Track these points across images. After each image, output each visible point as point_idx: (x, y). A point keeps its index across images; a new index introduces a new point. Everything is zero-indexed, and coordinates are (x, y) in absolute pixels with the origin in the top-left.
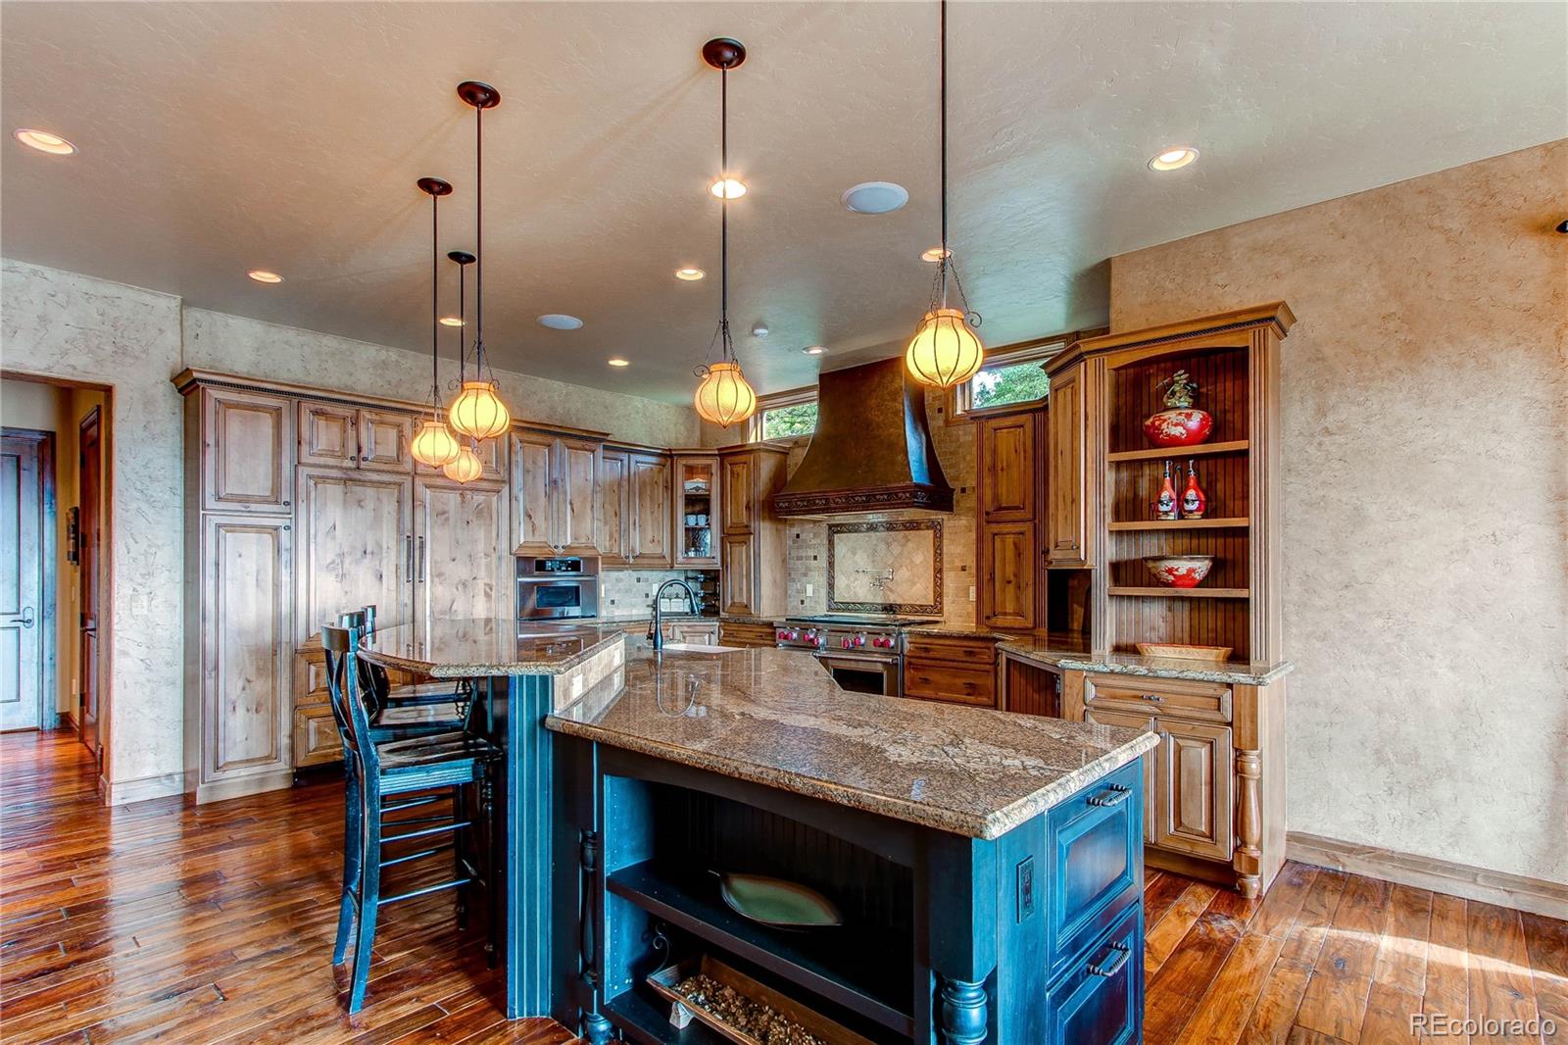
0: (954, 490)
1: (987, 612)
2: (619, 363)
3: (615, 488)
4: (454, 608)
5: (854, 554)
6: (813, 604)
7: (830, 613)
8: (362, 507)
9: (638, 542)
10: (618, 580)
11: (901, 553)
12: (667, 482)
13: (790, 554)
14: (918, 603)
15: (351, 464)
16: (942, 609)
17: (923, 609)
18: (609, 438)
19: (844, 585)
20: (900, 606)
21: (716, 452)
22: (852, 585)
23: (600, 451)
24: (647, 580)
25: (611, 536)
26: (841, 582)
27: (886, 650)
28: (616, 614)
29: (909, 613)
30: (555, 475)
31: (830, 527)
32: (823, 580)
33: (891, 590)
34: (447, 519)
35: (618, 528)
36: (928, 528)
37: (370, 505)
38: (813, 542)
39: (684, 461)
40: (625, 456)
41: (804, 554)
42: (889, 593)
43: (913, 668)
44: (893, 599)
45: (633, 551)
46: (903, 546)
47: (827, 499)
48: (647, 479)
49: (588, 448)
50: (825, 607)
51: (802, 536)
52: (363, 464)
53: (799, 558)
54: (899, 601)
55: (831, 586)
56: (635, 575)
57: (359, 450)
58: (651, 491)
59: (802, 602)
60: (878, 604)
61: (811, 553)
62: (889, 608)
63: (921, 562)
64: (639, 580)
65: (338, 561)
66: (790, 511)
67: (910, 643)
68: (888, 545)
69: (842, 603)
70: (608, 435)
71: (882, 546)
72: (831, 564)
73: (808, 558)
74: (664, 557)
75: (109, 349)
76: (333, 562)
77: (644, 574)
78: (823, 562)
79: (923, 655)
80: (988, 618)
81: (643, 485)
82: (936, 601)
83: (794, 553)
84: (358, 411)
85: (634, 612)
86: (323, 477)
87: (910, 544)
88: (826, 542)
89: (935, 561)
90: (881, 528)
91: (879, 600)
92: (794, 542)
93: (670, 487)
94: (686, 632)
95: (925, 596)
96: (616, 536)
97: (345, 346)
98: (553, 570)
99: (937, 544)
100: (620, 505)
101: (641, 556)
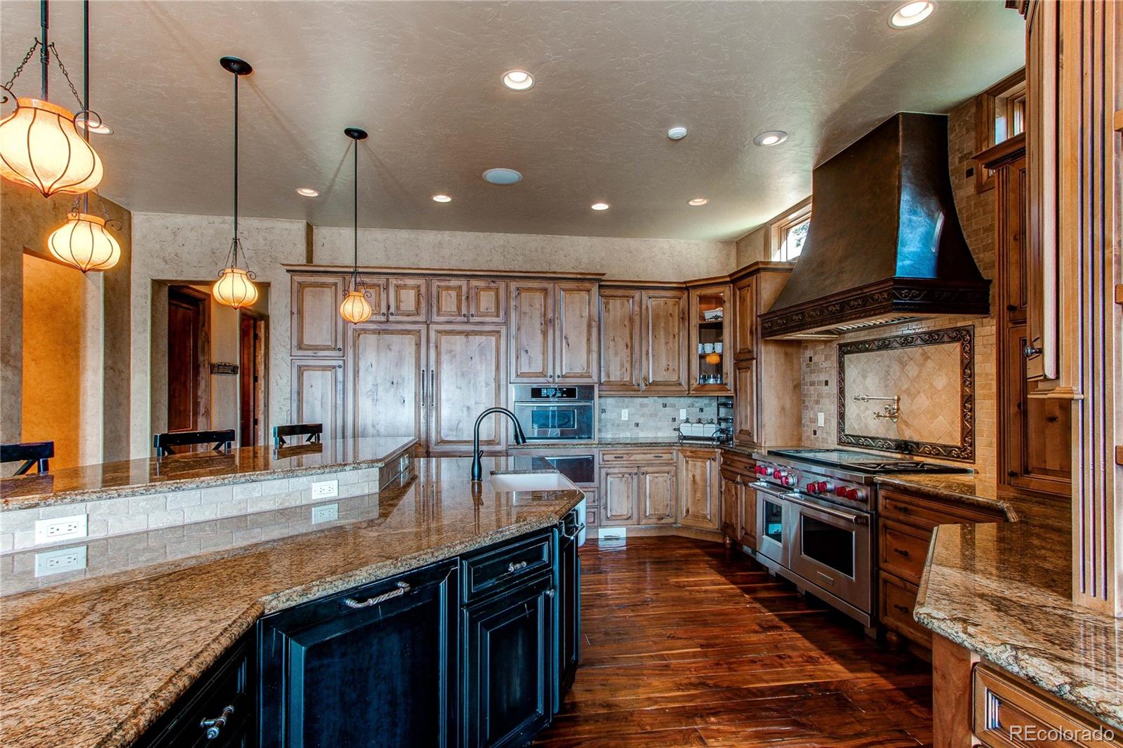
0: (990, 282)
1: (1014, 465)
2: (600, 207)
3: (627, 323)
4: (460, 426)
5: (864, 377)
6: (824, 435)
7: (840, 447)
8: (390, 350)
9: (652, 370)
10: (642, 405)
11: (918, 376)
12: (683, 313)
13: (804, 379)
14: (942, 442)
15: (383, 319)
16: (973, 452)
17: (947, 452)
18: (603, 278)
19: (855, 414)
20: (917, 444)
21: (728, 279)
22: (862, 416)
23: (595, 289)
24: (673, 406)
25: (622, 366)
26: (852, 410)
27: (854, 503)
28: (640, 436)
29: (929, 455)
30: (550, 315)
31: (841, 346)
32: (833, 409)
33: (906, 424)
34: (454, 356)
35: (629, 359)
36: (953, 340)
37: (395, 348)
38: (825, 365)
39: (699, 292)
40: (637, 294)
41: (816, 379)
42: (904, 427)
43: (890, 534)
44: (909, 435)
45: (646, 379)
46: (922, 365)
47: (802, 313)
48: (661, 314)
49: (582, 288)
50: (835, 440)
51: (815, 359)
52: (391, 318)
53: (812, 384)
54: (916, 439)
55: (842, 416)
56: (661, 401)
57: (389, 308)
58: (665, 324)
59: (815, 433)
60: (890, 440)
61: (823, 378)
62: (904, 446)
63: (944, 388)
64: (665, 406)
65: (374, 389)
66: (773, 331)
67: (886, 498)
68: (903, 365)
69: (853, 436)
70: (604, 274)
71: (896, 367)
72: (842, 392)
73: (819, 383)
74: (680, 384)
75: (268, 260)
76: (371, 390)
77: (670, 400)
78: (833, 388)
79: (902, 517)
80: (1013, 474)
81: (657, 317)
82: (963, 440)
83: (808, 380)
84: (388, 279)
85: (660, 434)
86: (363, 330)
87: (930, 364)
88: (836, 364)
89: (963, 383)
90: (895, 344)
91: (892, 435)
92: (808, 366)
93: (685, 317)
94: (688, 457)
95: (950, 435)
96: (628, 366)
97: (413, 236)
98: (548, 397)
99: (966, 362)
100: (631, 338)
101: (655, 383)
